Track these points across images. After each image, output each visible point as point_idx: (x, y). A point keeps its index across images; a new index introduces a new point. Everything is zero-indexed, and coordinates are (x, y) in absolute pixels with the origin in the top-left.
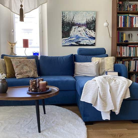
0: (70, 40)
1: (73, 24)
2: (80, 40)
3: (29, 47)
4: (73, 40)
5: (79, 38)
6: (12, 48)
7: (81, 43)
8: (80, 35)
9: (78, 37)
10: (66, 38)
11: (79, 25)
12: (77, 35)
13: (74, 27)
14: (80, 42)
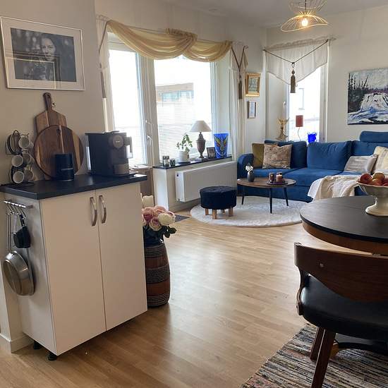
0: (361, 116)
1: (366, 91)
4: (366, 115)
8: (376, 107)
11: (376, 92)
14: (376, 117)
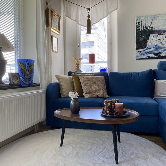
0: (147, 52)
1: (151, 32)
2: (160, 51)
3: (96, 62)
5: (159, 48)
6: (78, 65)
7: (161, 55)
9: (157, 48)
10: (142, 50)
11: (160, 32)
12: (156, 45)
13: (152, 36)
